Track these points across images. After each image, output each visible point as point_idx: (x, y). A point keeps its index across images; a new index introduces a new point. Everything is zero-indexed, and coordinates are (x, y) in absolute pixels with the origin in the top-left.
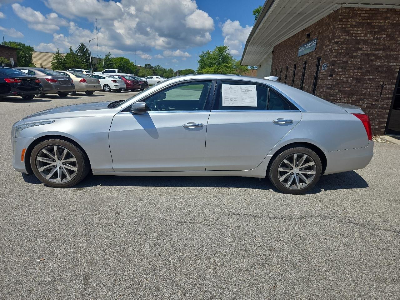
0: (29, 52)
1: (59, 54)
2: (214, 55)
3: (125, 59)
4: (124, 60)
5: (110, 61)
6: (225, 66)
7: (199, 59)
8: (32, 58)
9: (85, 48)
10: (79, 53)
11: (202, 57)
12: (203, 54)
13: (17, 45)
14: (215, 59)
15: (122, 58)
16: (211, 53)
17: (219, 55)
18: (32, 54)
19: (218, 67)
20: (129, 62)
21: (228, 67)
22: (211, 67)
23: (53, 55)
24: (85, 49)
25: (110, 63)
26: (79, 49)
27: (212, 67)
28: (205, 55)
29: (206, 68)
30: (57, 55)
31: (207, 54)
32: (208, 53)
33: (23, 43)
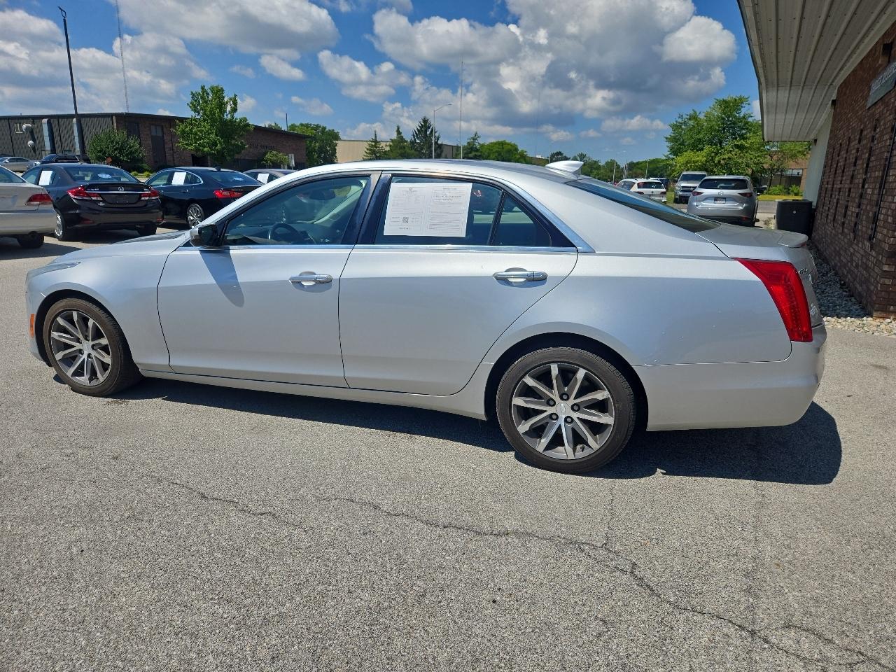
0: (331, 141)
1: (376, 141)
2: (709, 120)
3: (508, 144)
4: (506, 148)
5: (477, 150)
6: (738, 147)
7: (669, 132)
8: (336, 153)
9: (429, 127)
10: (418, 138)
11: (676, 127)
12: (680, 120)
13: (313, 129)
14: (711, 129)
15: (502, 144)
16: (702, 117)
17: (723, 119)
18: (336, 145)
19: (718, 150)
20: (516, 150)
21: (745, 148)
22: (697, 151)
23: (366, 145)
24: (430, 130)
25: (476, 155)
26: (418, 129)
27: (702, 149)
28: (685, 124)
29: (685, 153)
30: (373, 144)
31: (690, 119)
32: (694, 117)
33: (322, 124)
